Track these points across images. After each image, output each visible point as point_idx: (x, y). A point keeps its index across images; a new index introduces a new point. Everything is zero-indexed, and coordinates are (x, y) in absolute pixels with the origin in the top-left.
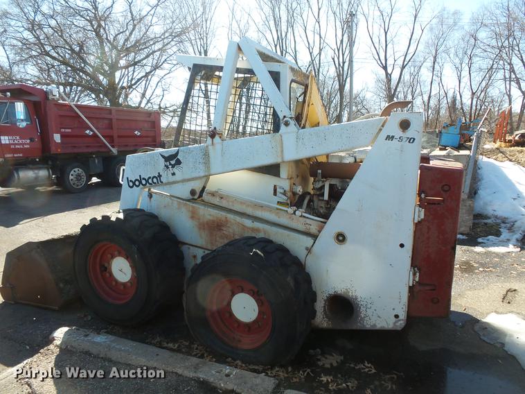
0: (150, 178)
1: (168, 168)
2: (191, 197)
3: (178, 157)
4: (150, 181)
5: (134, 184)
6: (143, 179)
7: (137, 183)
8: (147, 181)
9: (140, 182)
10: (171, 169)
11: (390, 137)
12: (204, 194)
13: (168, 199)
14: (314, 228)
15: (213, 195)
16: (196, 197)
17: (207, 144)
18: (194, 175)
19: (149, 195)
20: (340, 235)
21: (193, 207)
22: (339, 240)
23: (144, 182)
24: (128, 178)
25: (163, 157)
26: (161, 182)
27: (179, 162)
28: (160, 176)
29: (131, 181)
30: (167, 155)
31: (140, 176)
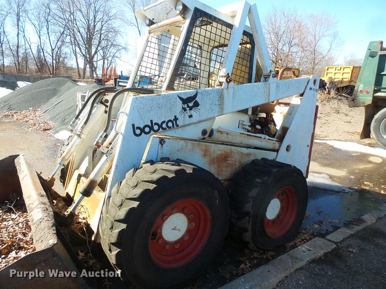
0: (164, 122)
1: (185, 110)
2: (202, 137)
3: (196, 99)
4: (164, 126)
5: (142, 130)
6: (156, 124)
7: (147, 130)
8: (160, 126)
9: (151, 128)
10: (188, 111)
11: (311, 89)
12: (215, 133)
13: (182, 142)
14: (277, 145)
15: (221, 132)
16: (206, 136)
17: (222, 87)
18: (211, 116)
19: (162, 141)
20: (288, 146)
21: (205, 146)
22: (287, 150)
23: (156, 127)
24: (133, 125)
25: (181, 99)
26: (177, 126)
27: (196, 104)
28: (176, 119)
29: (138, 128)
30: (185, 97)
31: (151, 121)
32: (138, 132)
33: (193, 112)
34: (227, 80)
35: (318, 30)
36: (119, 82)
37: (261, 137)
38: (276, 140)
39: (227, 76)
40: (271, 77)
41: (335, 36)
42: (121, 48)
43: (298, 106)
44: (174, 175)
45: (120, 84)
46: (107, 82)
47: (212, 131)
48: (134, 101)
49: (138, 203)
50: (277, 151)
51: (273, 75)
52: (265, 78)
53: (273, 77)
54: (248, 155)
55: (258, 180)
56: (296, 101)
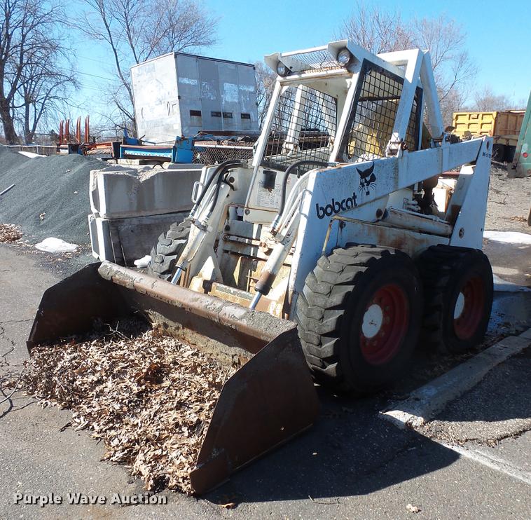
0: (344, 201)
1: (363, 186)
2: (377, 219)
3: (373, 172)
4: (344, 205)
5: (325, 211)
6: (337, 203)
7: (329, 210)
8: (341, 206)
9: (333, 209)
10: (366, 187)
11: (484, 154)
12: (390, 214)
13: (359, 226)
14: (449, 228)
15: (395, 213)
16: (381, 218)
17: (397, 156)
18: (386, 192)
19: (342, 225)
20: (461, 231)
21: (381, 229)
22: (460, 235)
23: (337, 207)
24: (317, 205)
25: (359, 172)
26: (356, 205)
27: (373, 179)
28: (355, 197)
29: (322, 208)
30: (363, 170)
31: (333, 200)
32: (321, 213)
33: (370, 189)
34: (402, 147)
35: (435, 49)
36: (124, 149)
37: (431, 219)
38: (447, 222)
39: (402, 143)
40: (444, 140)
41: (462, 59)
42: (63, 78)
43: (471, 176)
44: (380, 257)
45: (127, 152)
46: (89, 149)
47: (386, 211)
48: (319, 176)
49: (353, 286)
50: (450, 236)
51: (446, 138)
52: (435, 143)
53: (446, 141)
54: (422, 241)
55: (446, 268)
56: (467, 170)
